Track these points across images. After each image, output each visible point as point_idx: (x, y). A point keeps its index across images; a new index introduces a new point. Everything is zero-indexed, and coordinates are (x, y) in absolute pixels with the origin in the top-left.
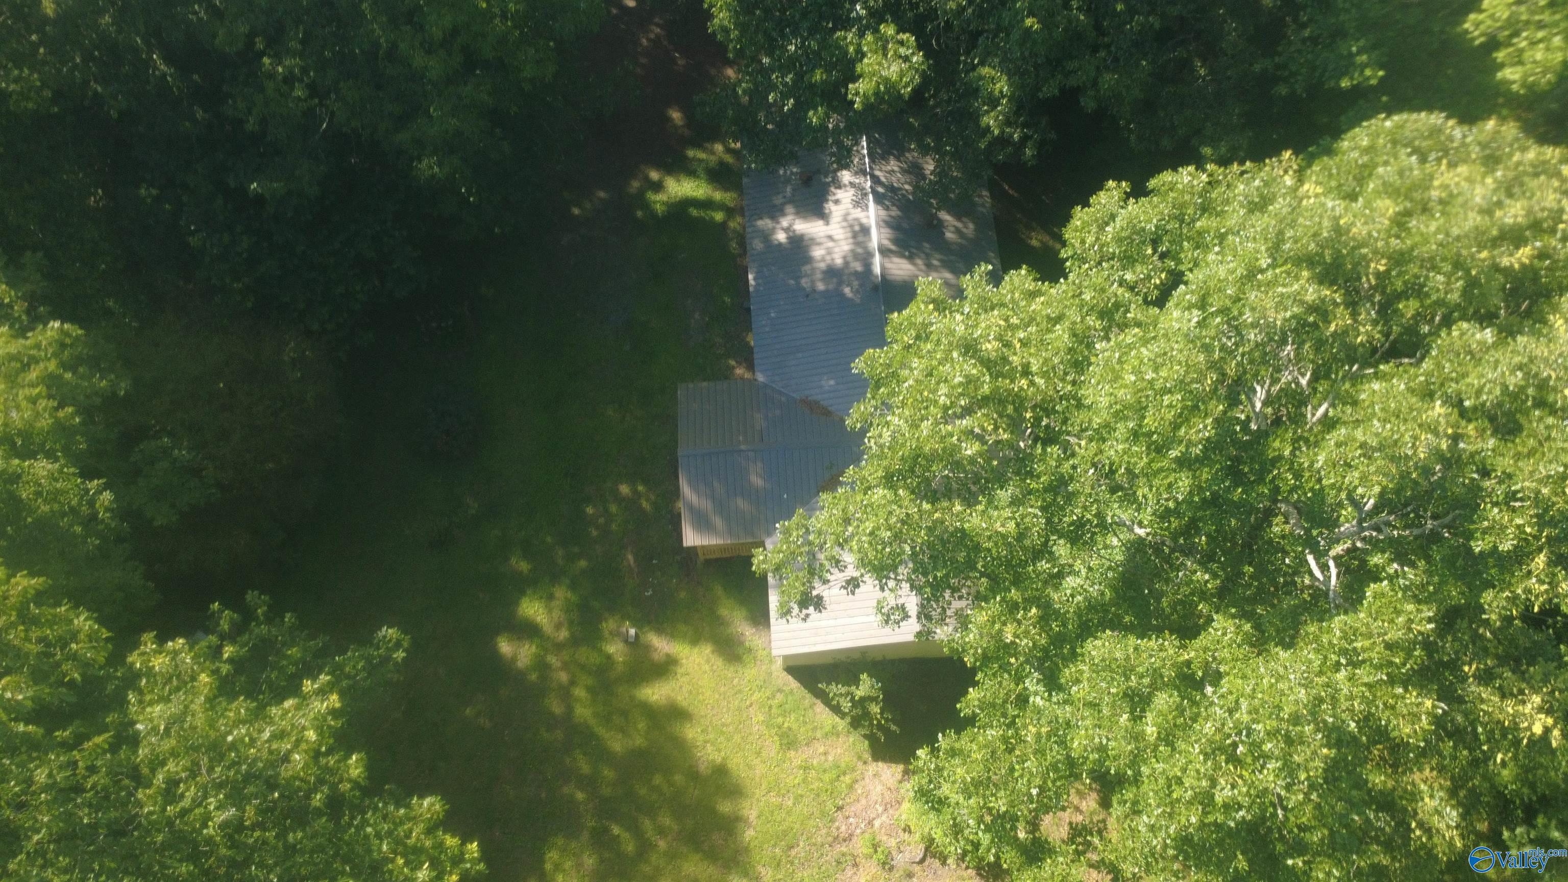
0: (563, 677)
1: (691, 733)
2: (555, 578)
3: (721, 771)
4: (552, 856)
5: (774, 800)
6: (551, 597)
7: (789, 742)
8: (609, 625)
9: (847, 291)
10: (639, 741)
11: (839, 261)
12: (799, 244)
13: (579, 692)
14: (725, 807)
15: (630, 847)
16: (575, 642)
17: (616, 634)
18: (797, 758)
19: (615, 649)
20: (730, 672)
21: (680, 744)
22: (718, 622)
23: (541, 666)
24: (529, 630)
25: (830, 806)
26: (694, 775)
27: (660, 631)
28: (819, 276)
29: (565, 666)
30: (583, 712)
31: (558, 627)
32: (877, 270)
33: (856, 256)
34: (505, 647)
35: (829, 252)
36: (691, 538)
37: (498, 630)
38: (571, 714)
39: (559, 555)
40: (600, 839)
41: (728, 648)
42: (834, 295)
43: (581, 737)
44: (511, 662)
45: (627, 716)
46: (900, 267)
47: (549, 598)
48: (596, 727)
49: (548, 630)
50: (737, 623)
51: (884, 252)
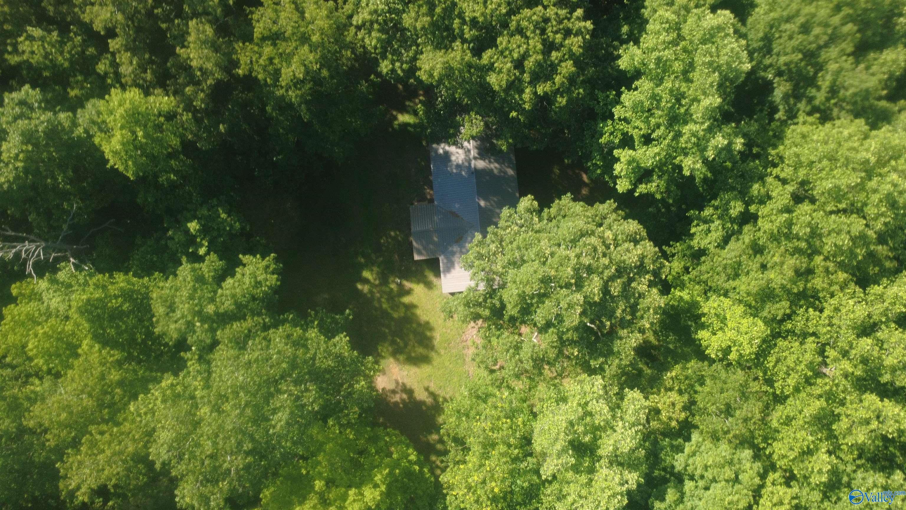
0: (378, 295)
1: (418, 312)
2: (373, 264)
3: (428, 323)
4: (380, 348)
5: (444, 330)
6: (372, 270)
8: (391, 279)
9: (463, 173)
10: (402, 315)
11: (460, 162)
12: (447, 155)
13: (383, 300)
14: (428, 334)
15: (402, 344)
16: (381, 284)
17: (393, 282)
19: (393, 286)
20: (430, 293)
21: (414, 314)
22: (425, 277)
23: (371, 292)
24: (366, 281)
25: (461, 332)
26: (419, 325)
27: (407, 280)
28: (454, 167)
29: (378, 292)
30: (385, 306)
31: (375, 280)
32: (473, 166)
33: (466, 160)
34: (359, 286)
35: (457, 158)
36: (417, 257)
37: (357, 281)
38: (381, 307)
39: (373, 256)
40: (393, 342)
41: (429, 285)
42: (459, 175)
43: (385, 314)
44: (362, 291)
45: (398, 307)
46: (481, 164)
47: (372, 271)
48: (389, 310)
49: (372, 281)
50: (431, 277)
51: (475, 158)
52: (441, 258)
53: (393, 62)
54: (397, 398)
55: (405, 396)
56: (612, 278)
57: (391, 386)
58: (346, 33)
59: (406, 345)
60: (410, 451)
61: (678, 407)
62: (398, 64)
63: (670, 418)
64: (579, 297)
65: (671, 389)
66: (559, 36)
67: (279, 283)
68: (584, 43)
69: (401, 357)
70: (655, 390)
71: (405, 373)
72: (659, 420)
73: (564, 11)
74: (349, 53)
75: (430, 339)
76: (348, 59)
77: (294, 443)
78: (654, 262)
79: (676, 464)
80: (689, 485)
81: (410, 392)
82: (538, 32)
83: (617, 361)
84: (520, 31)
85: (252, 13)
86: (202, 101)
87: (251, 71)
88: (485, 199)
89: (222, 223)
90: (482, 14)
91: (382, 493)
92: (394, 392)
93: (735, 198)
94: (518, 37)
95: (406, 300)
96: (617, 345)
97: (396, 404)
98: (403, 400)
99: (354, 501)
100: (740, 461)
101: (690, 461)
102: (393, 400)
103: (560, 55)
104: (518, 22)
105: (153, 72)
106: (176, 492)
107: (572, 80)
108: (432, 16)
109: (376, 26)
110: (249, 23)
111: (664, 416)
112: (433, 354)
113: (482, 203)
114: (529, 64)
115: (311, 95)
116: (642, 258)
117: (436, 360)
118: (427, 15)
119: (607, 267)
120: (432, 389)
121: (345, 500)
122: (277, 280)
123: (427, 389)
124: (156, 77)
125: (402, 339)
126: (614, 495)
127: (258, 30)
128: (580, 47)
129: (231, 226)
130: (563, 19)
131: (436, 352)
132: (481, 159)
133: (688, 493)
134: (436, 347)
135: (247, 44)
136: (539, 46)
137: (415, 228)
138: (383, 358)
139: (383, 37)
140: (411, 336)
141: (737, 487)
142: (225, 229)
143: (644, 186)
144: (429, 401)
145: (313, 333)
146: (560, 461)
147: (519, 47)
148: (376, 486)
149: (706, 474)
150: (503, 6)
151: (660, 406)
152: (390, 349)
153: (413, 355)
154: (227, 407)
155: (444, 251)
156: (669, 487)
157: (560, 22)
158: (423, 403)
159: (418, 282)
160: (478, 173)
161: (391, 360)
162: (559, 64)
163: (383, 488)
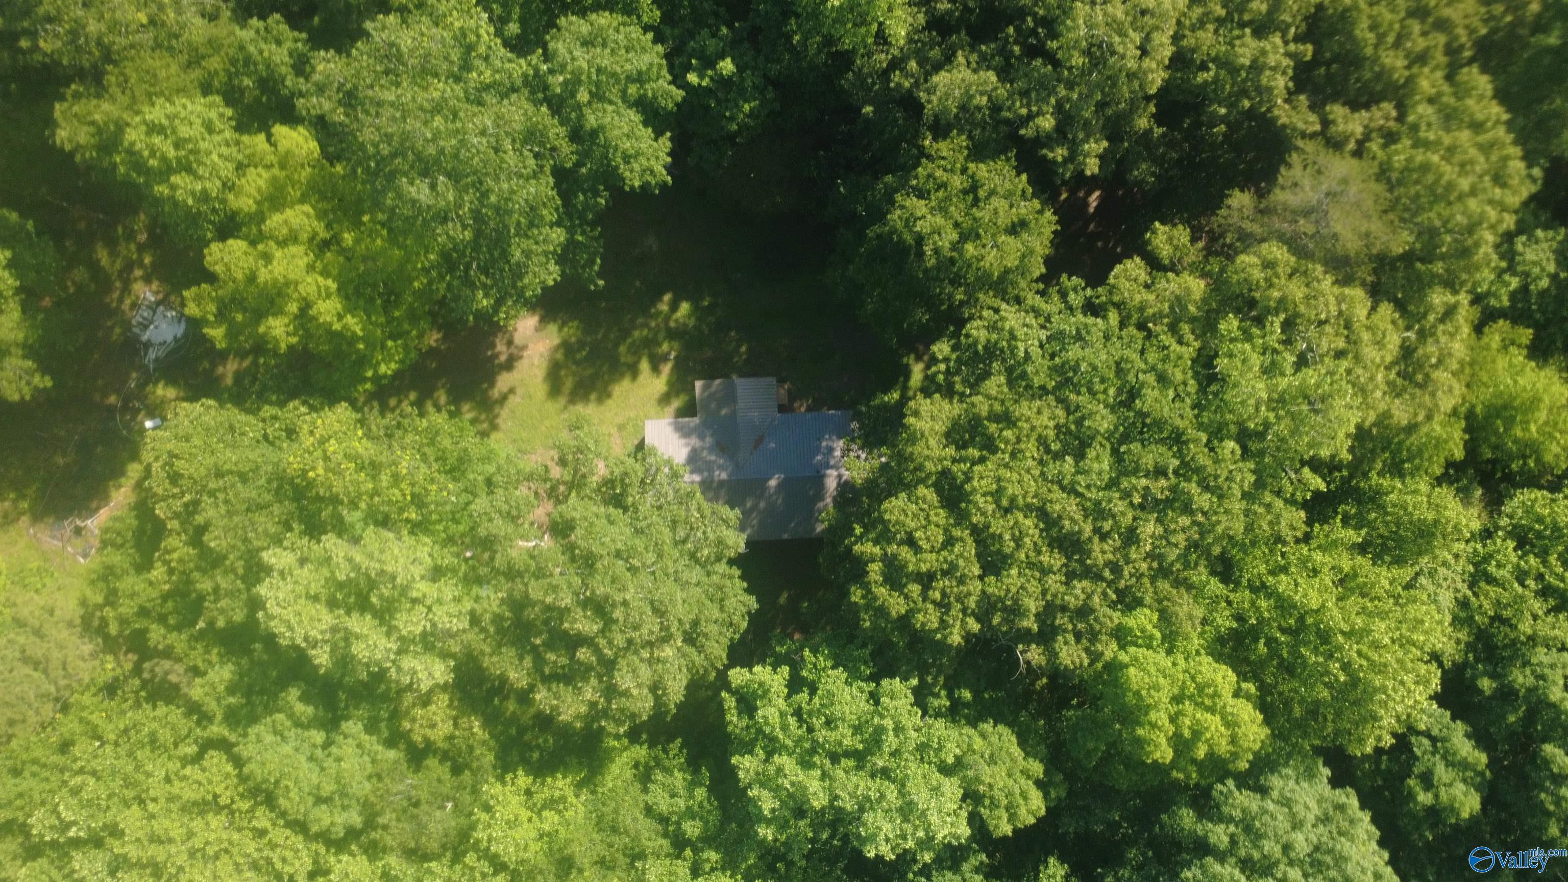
0: (653, 324)
1: (626, 383)
2: (699, 319)
3: (609, 396)
4: (576, 323)
7: (621, 428)
8: (676, 345)
9: (819, 458)
10: (623, 360)
13: (645, 332)
14: (593, 396)
15: (578, 356)
16: (669, 329)
17: (671, 349)
18: (614, 431)
19: (665, 347)
20: (653, 401)
21: (622, 375)
22: (677, 395)
23: (659, 313)
24: (674, 307)
26: (607, 384)
27: (672, 369)
28: (828, 443)
29: (658, 325)
30: (636, 334)
31: (677, 321)
32: (829, 472)
34: (667, 297)
36: (698, 384)
37: (675, 294)
38: (636, 328)
39: (711, 319)
40: (581, 344)
41: (665, 399)
42: (818, 450)
43: (625, 333)
44: (661, 300)
45: (634, 353)
46: (831, 484)
47: (689, 316)
48: (629, 340)
49: (674, 317)
50: (676, 403)
51: (840, 476)
52: (696, 420)
53: (946, 360)
54: (501, 347)
55: (503, 358)
56: (597, 651)
57: (518, 339)
58: (991, 293)
59: (577, 363)
60: (393, 366)
61: (428, 732)
62: (942, 367)
63: (414, 720)
64: (566, 600)
65: (456, 725)
66: (937, 595)
67: (627, 189)
68: (930, 631)
69: (559, 356)
70: (456, 703)
71: (536, 362)
72: (414, 705)
73: (973, 605)
74: (959, 297)
75: (585, 398)
76: (951, 296)
77: (392, 210)
78: (622, 710)
79: (351, 722)
80: (318, 736)
81: (509, 365)
82: (945, 566)
83: (488, 650)
84: (949, 542)
85: (1008, 160)
86: (899, 85)
87: (929, 157)
88: (780, 486)
89: (737, 106)
90: (974, 490)
91: (331, 324)
92: (510, 343)
93: (706, 829)
94: (941, 539)
95: (645, 365)
96: (510, 652)
97: (493, 346)
98: (496, 356)
99: (319, 287)
100: (344, 808)
101: (350, 740)
102: (498, 341)
103: (915, 595)
104: (962, 539)
105: (949, 13)
106: (332, 52)
107: (882, 612)
108: (989, 419)
109: (994, 336)
110: (994, 156)
111: (419, 712)
112: (562, 400)
113: (773, 483)
114: (905, 553)
115: (898, 242)
116: (626, 694)
117: (553, 407)
118: (991, 411)
119: (610, 642)
120: (511, 397)
121: (321, 274)
122: (632, 187)
123: (512, 391)
124: (943, 16)
125: (586, 359)
126: (290, 628)
127: (982, 170)
128: (923, 624)
129: (732, 119)
130: (962, 603)
131: (565, 408)
132: (839, 484)
133: (306, 734)
134: (571, 407)
135: (966, 152)
136: (924, 568)
137: (742, 385)
138: (560, 329)
139: (980, 347)
140: (589, 372)
141: (310, 800)
142: (727, 109)
143: (733, 704)
144: (495, 393)
145: (558, 235)
146: (341, 560)
147: (928, 539)
148: (340, 317)
149: (331, 760)
150: (982, 519)
151: (433, 708)
152: (573, 339)
153: (563, 373)
154: (438, 121)
155: (705, 424)
156: (316, 708)
157: (959, 599)
158: (492, 384)
159: (670, 383)
160: (818, 480)
161: (556, 341)
162: (901, 593)
163: (337, 327)
